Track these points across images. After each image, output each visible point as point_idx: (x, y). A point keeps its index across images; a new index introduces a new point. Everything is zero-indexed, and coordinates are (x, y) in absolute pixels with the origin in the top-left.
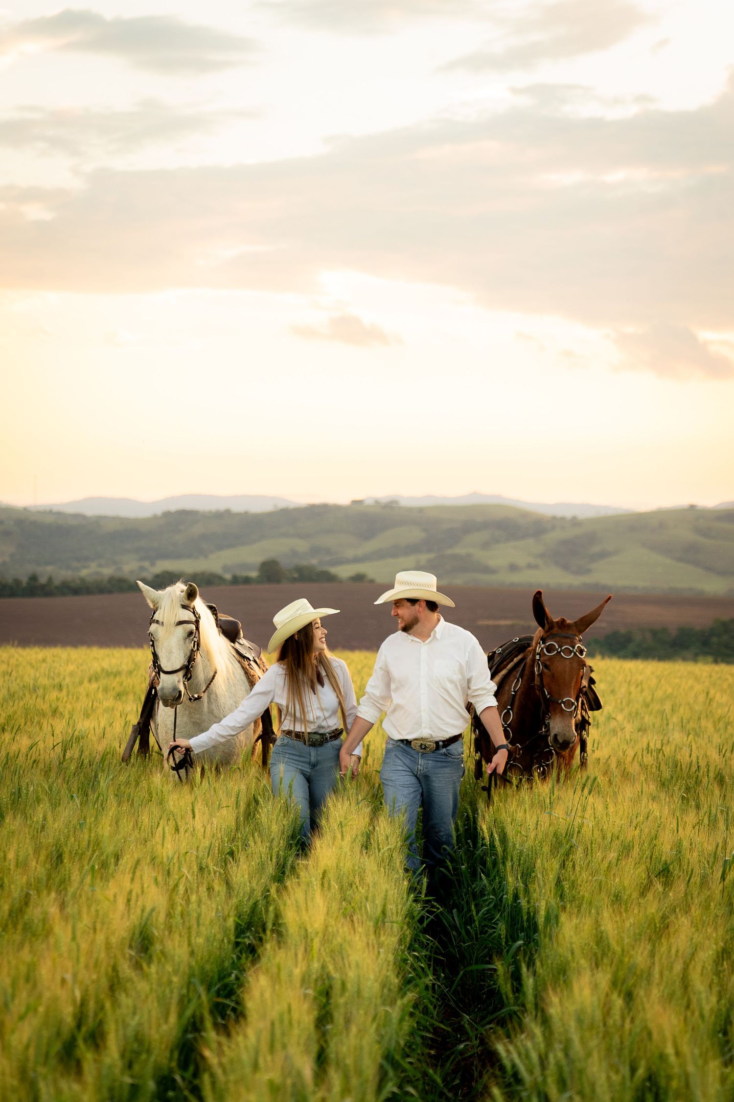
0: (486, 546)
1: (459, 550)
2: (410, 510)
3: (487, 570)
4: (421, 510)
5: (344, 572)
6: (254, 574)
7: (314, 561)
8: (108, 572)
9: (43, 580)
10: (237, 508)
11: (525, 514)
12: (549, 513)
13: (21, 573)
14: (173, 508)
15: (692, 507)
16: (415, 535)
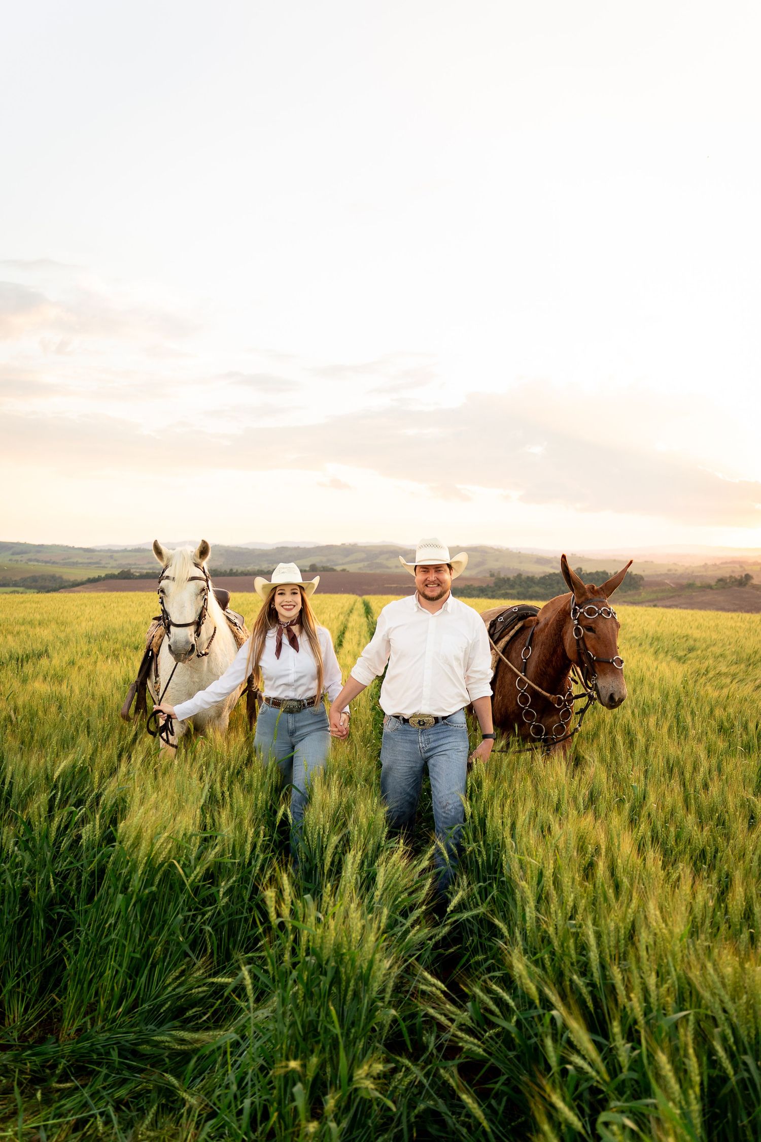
0: (387, 559)
1: (378, 561)
2: (361, 547)
3: (388, 568)
4: (365, 547)
5: (339, 568)
6: (308, 569)
7: (328, 565)
8: (257, 568)
9: (235, 571)
10: (302, 546)
11: (400, 548)
12: (409, 548)
13: (226, 568)
14: (279, 546)
15: (458, 546)
16: (363, 555)
